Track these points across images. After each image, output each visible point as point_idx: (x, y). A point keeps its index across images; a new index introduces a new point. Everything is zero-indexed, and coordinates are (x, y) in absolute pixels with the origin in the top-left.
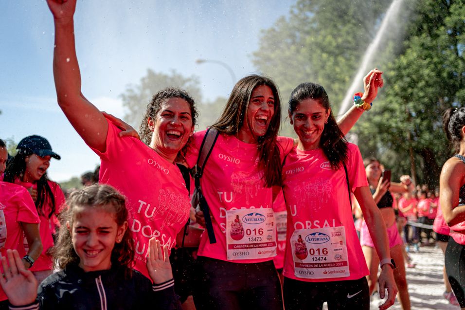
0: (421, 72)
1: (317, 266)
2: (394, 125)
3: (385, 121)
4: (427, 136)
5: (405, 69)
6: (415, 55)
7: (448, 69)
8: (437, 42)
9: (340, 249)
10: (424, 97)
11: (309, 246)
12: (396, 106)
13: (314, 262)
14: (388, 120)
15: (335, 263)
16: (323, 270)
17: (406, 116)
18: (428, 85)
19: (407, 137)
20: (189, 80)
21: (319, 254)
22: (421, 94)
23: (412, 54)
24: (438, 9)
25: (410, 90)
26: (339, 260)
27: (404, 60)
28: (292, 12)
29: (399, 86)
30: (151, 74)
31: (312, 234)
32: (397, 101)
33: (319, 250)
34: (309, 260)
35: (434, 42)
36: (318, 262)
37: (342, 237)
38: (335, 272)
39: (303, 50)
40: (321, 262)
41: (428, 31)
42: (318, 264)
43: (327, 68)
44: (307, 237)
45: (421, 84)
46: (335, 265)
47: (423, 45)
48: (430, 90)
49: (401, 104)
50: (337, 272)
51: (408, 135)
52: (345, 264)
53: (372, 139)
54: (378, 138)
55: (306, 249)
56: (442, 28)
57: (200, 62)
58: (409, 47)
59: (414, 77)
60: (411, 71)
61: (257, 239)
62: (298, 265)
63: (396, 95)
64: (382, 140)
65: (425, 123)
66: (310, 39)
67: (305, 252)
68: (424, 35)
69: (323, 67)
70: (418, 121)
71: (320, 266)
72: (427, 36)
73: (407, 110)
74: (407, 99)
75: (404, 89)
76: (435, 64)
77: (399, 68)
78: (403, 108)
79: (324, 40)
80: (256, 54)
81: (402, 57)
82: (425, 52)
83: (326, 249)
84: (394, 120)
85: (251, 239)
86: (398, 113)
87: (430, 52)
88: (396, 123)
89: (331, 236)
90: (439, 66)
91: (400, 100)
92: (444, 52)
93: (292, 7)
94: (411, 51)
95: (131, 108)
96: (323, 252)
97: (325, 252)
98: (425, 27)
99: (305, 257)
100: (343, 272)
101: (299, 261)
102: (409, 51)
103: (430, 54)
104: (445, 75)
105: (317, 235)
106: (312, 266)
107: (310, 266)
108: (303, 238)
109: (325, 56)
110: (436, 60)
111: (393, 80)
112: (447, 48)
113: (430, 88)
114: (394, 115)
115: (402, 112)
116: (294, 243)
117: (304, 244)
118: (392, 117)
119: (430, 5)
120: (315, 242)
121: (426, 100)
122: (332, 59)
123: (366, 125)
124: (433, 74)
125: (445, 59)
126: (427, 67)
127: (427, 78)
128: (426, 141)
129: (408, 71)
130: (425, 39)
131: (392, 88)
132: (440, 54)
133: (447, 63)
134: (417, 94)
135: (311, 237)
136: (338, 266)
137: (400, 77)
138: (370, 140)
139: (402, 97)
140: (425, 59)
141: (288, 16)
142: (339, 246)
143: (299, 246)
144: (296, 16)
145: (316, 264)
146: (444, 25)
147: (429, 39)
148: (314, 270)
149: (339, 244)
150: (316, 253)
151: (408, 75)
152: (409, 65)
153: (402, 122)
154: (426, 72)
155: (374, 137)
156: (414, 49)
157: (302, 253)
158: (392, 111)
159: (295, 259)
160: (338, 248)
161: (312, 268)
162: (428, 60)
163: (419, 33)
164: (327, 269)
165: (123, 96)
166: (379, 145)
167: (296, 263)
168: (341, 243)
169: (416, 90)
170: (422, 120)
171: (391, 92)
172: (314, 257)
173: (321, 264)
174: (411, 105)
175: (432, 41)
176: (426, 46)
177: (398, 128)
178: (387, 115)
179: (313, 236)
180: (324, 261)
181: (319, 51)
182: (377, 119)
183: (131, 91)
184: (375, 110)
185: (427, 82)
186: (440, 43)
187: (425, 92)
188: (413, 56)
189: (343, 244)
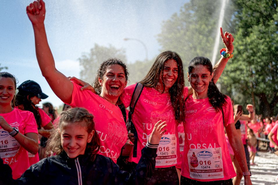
0: (259, 47)
1: (204, 171)
2: (242, 78)
3: (237, 76)
4: (262, 85)
5: (249, 45)
6: (255, 37)
7: (275, 45)
8: (268, 29)
9: (218, 162)
10: (260, 62)
11: (199, 159)
12: (243, 67)
13: (202, 169)
14: (239, 75)
15: (215, 170)
16: (208, 174)
17: (250, 73)
18: (263, 55)
19: (250, 86)
20: (119, 51)
21: (206, 164)
22: (259, 60)
23: (254, 36)
24: (269, 10)
25: (252, 58)
26: (217, 168)
27: (248, 40)
28: (181, 11)
29: (246, 55)
30: (97, 46)
31: (201, 152)
32: (244, 64)
33: (205, 162)
34: (199, 167)
35: (267, 29)
36: (205, 169)
37: (220, 154)
38: (215, 175)
39: (188, 33)
40: (207, 169)
41: (263, 23)
42: (205, 170)
43: (202, 44)
44: (198, 154)
45: (259, 54)
46: (215, 171)
47: (259, 31)
48: (264, 58)
49: (247, 66)
50: (216, 175)
51: (251, 85)
52: (221, 170)
53: (229, 87)
54: (233, 87)
55: (197, 161)
56: (272, 21)
57: (126, 39)
58: (252, 32)
59: (255, 50)
60: (253, 46)
61: (165, 153)
62: (192, 170)
63: (244, 60)
64: (235, 87)
65: (261, 78)
66: (192, 27)
67: (197, 163)
68: (261, 25)
69: (200, 44)
70: (257, 76)
71: (206, 171)
72: (262, 25)
73: (250, 70)
74: (250, 63)
75: (248, 57)
76: (267, 42)
77: (246, 45)
78: (248, 68)
79: (200, 27)
80: (159, 35)
81: (247, 38)
82: (262, 35)
83: (210, 161)
84: (242, 75)
85: (162, 154)
86: (245, 72)
87: (265, 35)
88: (244, 77)
89: (213, 153)
90: (270, 44)
91: (246, 64)
92: (273, 35)
93: (182, 7)
94: (253, 34)
95: (85, 67)
96: (208, 163)
97: (209, 163)
98: (261, 20)
99: (197, 166)
100: (220, 175)
101: (193, 168)
102: (252, 34)
103: (264, 36)
104: (273, 49)
105: (204, 152)
106: (201, 171)
107: (199, 171)
108: (196, 154)
109: (201, 37)
110: (268, 40)
111: (242, 52)
112: (275, 33)
113: (264, 57)
114: (243, 72)
115: (247, 71)
116: (190, 157)
117: (196, 158)
118: (241, 73)
119: (264, 7)
120: (203, 157)
121: (262, 63)
122: (205, 38)
123: (226, 78)
124: (266, 48)
125: (273, 39)
126: (263, 44)
127: (262, 51)
128: (261, 88)
129: (251, 46)
130: (261, 27)
131: (242, 56)
132: (270, 36)
133: (275, 41)
134: (256, 60)
135: (200, 154)
136: (217, 172)
137: (246, 50)
138: (228, 87)
139: (247, 62)
140: (261, 39)
141: (179, 13)
142: (218, 159)
143: (193, 159)
144: (184, 13)
145: (203, 170)
146: (273, 19)
147: (264, 27)
148: (202, 174)
149: (218, 158)
150: (204, 163)
151: (252, 49)
152: (252, 43)
153: (248, 77)
154: (262, 47)
155: (230, 86)
156: (255, 33)
157: (195, 163)
158: (241, 70)
159: (190, 167)
160: (218, 161)
161: (201, 172)
162: (263, 40)
163: (258, 24)
164: (210, 174)
165: (80, 59)
166: (233, 90)
167: (191, 169)
168: (219, 157)
169: (255, 58)
170: (260, 75)
171: (241, 59)
172: (203, 166)
173: (206, 170)
174: (253, 66)
175: (265, 28)
176: (262, 32)
177: (245, 80)
178: (238, 72)
179: (202, 153)
180: (208, 169)
181: (197, 34)
182: (232, 75)
183: (84, 56)
184: (231, 69)
185: (262, 53)
186: (270, 30)
187: (261, 59)
188: (254, 37)
189: (220, 158)
